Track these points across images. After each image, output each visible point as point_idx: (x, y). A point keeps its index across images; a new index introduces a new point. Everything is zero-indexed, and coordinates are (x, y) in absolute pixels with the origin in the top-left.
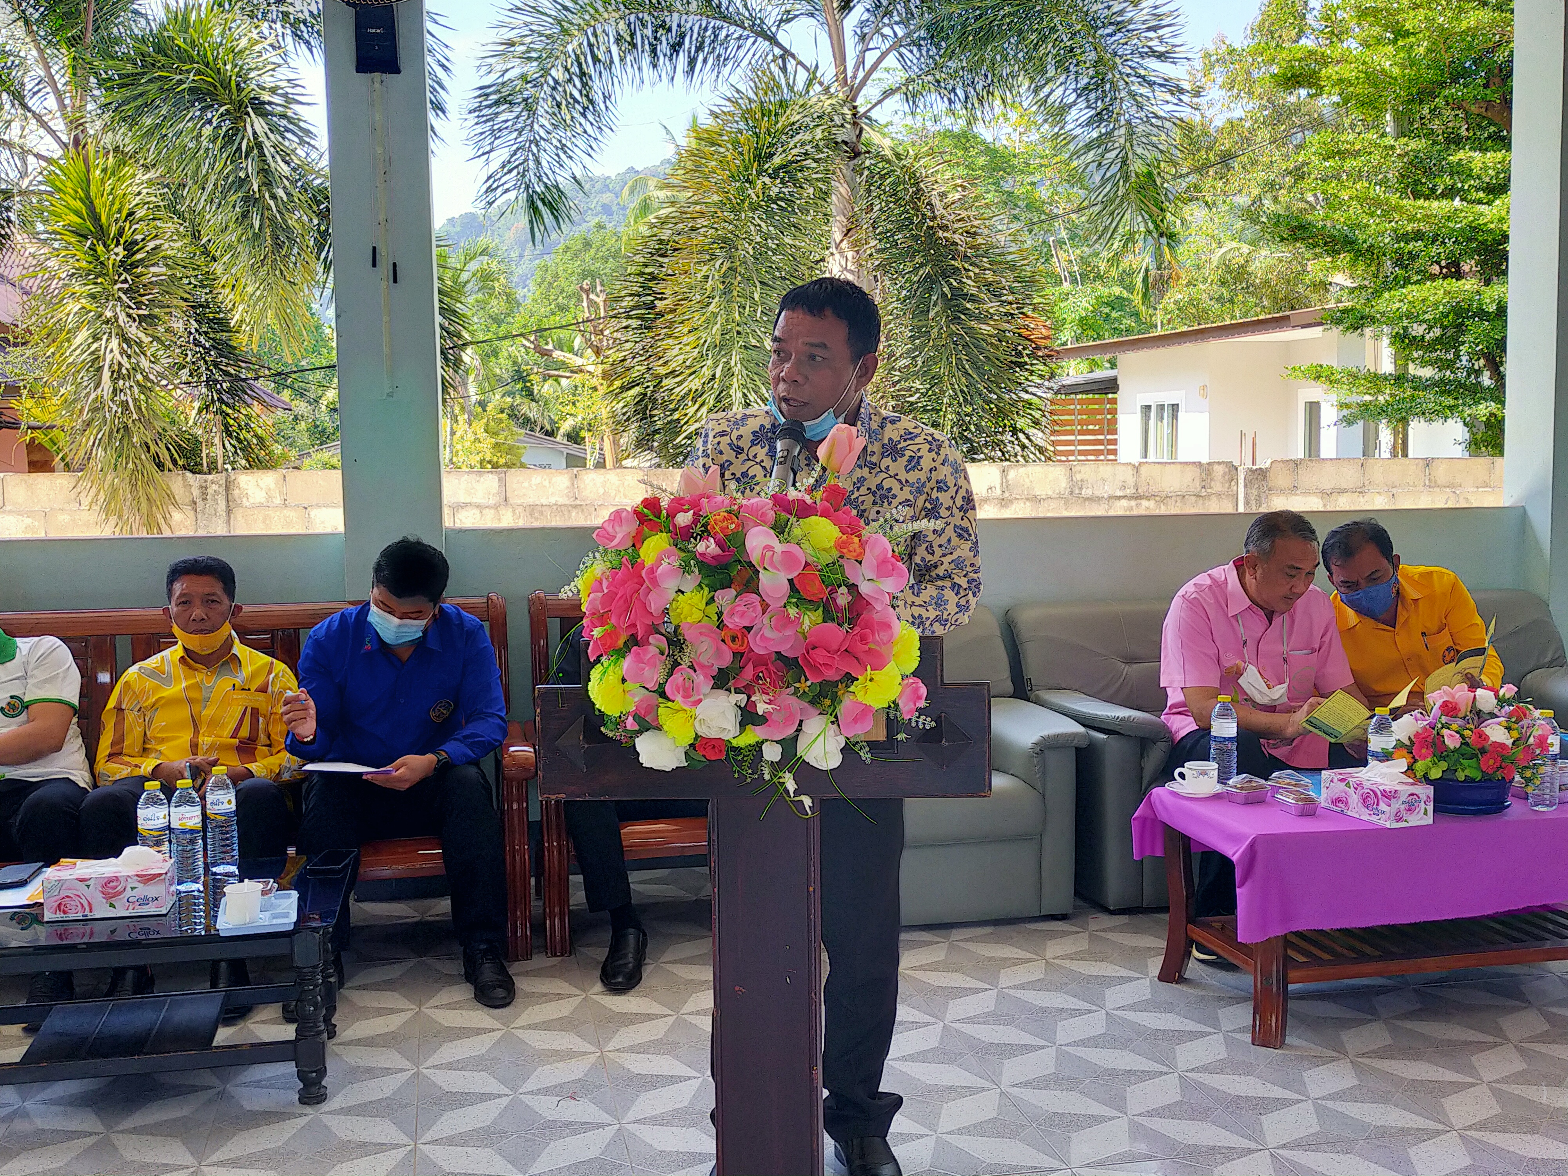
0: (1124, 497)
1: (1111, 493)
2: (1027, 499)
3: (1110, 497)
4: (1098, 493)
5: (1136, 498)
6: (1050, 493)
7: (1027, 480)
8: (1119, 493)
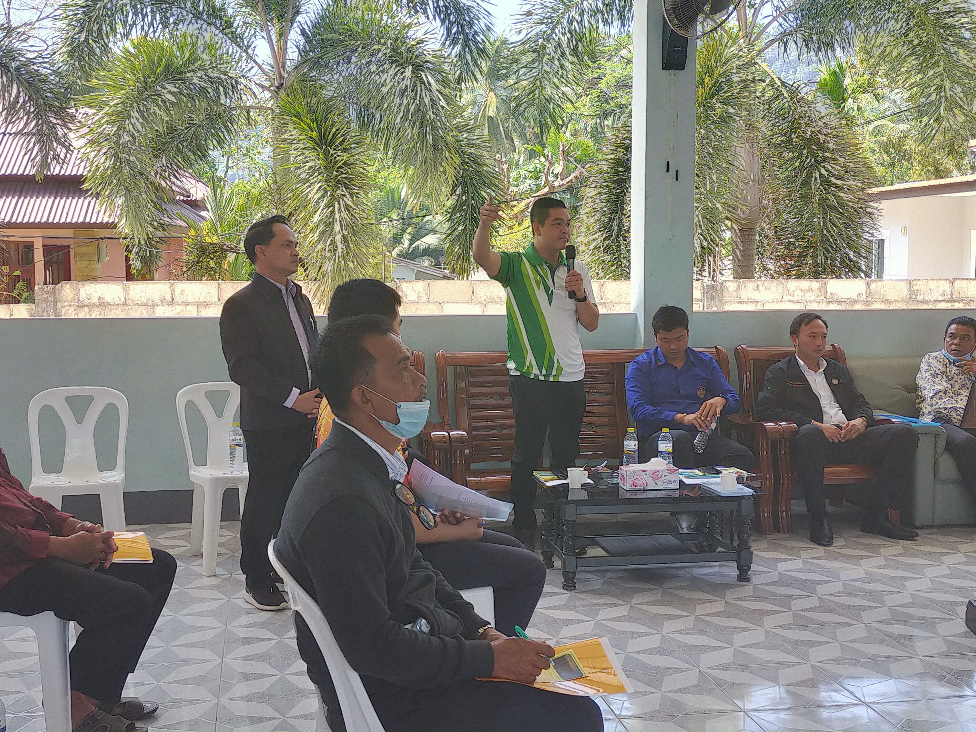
0: (943, 301)
1: (936, 298)
2: (882, 301)
3: (935, 301)
4: (927, 298)
5: (951, 302)
6: (897, 298)
7: (883, 290)
8: (940, 298)
